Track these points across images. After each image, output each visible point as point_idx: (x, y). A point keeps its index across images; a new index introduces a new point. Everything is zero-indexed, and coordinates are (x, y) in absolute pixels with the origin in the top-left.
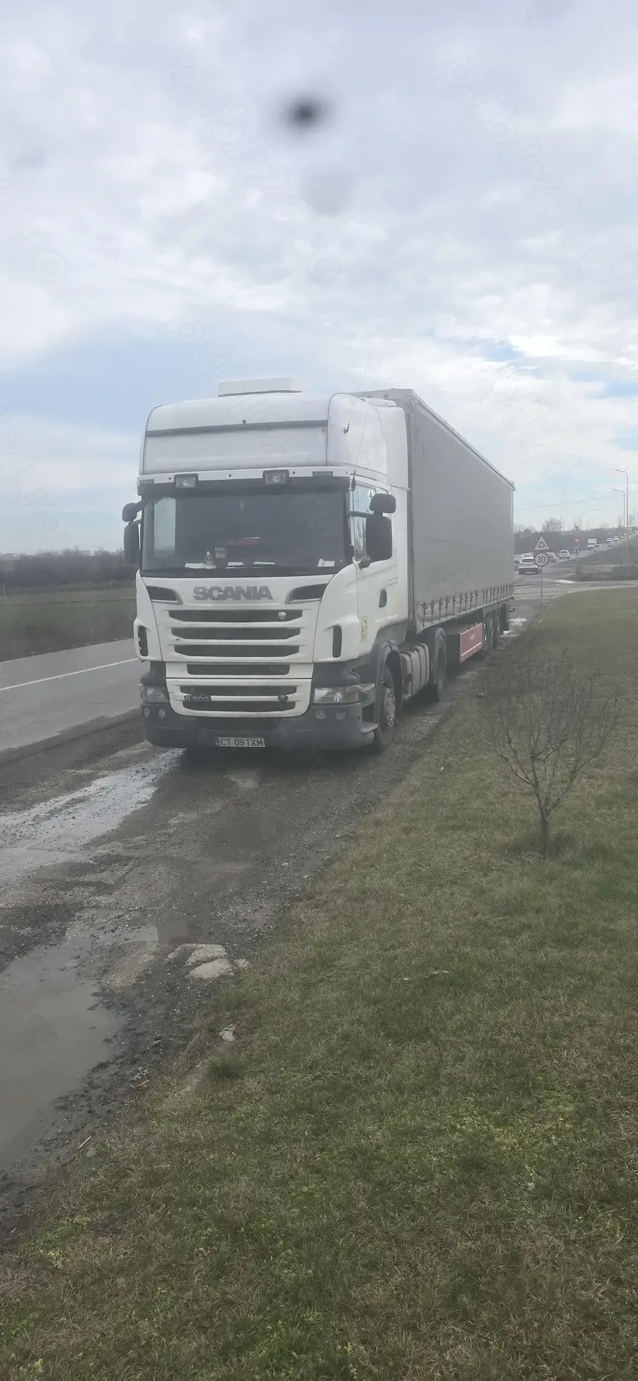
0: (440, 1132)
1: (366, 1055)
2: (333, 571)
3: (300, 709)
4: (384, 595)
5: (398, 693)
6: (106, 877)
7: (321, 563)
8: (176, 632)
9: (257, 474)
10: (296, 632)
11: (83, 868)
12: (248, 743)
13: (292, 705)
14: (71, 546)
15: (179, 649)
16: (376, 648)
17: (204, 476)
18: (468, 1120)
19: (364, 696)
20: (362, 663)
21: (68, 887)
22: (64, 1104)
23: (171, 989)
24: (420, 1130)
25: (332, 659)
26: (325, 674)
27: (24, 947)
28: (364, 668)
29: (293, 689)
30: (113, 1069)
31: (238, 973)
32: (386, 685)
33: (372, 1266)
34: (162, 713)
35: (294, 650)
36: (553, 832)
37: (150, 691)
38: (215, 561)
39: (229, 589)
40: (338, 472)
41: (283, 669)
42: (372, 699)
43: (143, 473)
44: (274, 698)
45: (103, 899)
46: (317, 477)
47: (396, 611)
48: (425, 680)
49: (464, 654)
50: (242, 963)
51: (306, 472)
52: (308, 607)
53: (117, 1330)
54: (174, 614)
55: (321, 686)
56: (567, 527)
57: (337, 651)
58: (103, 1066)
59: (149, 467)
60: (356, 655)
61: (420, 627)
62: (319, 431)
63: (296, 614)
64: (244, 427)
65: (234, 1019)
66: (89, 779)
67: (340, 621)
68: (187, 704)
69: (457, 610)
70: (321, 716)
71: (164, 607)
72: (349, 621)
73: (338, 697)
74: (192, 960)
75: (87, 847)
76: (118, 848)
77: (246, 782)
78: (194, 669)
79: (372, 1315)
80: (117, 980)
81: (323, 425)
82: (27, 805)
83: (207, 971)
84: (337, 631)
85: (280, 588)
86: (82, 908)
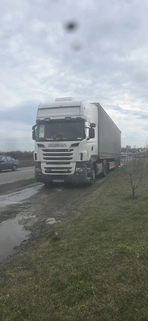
0: (112, 248)
1: (92, 234)
2: (81, 140)
3: (73, 172)
4: (92, 147)
5: (96, 172)
6: (26, 206)
7: (78, 138)
8: (44, 154)
9: (64, 118)
10: (72, 154)
11: (21, 205)
12: (60, 181)
13: (71, 172)
14: (18, 150)
15: (44, 158)
16: (90, 160)
17: (51, 118)
18: (120, 245)
19: (88, 170)
20: (88, 163)
21: (16, 208)
22: (15, 248)
23: (42, 226)
24: (107, 247)
25: (80, 161)
26: (79, 164)
27: (6, 219)
28: (88, 164)
29: (71, 168)
30: (27, 242)
31: (58, 223)
32: (93, 169)
33: (97, 272)
34: (40, 174)
35: (71, 158)
36: (135, 195)
37: (37, 169)
38: (53, 138)
39: (56, 144)
40: (82, 117)
41: (69, 163)
42: (89, 172)
43: (37, 118)
44: (67, 170)
45: (25, 210)
46: (78, 118)
47: (95, 153)
48: (102, 171)
49: (110, 168)
50: (59, 221)
51: (75, 117)
52: (75, 148)
53: (29, 287)
54: (43, 150)
55: (78, 167)
56: (132, 147)
57: (81, 159)
58: (25, 241)
59: (39, 117)
60: (86, 160)
61: (101, 158)
62: (78, 108)
63: (72, 150)
64: (61, 107)
65: (58, 230)
66: (22, 189)
67: (82, 152)
68: (45, 172)
69: (109, 157)
70: (77, 174)
71: (41, 148)
72: (85, 152)
73: (81, 170)
74: (47, 221)
75: (21, 201)
76: (29, 201)
77: (60, 190)
78: (48, 163)
79: (98, 281)
80: (29, 225)
81: (79, 107)
82: (7, 194)
83: (51, 223)
84: (82, 154)
85: (68, 144)
86: (20, 212)
